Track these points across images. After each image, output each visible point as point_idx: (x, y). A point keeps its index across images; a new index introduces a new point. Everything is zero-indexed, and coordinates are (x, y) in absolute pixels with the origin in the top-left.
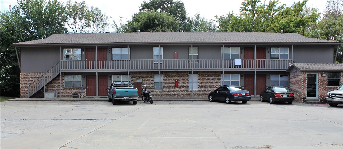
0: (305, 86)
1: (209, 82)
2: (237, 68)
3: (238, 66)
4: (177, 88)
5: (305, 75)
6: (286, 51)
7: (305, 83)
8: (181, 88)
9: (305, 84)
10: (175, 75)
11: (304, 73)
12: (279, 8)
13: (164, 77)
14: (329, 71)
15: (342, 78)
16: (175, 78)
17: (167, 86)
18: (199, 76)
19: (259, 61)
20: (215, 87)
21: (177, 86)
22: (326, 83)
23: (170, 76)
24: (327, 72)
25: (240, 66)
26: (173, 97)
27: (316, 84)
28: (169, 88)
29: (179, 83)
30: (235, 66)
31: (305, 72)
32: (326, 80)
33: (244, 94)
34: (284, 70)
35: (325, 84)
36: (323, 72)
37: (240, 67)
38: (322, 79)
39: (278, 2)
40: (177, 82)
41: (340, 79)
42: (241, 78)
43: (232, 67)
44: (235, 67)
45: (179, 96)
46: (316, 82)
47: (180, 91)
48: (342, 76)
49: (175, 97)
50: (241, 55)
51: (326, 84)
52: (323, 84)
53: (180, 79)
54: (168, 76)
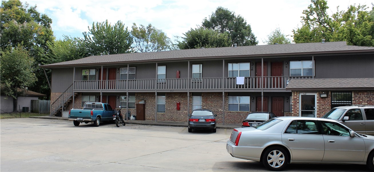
0: (296, 112)
1: (213, 106)
2: (240, 87)
3: (240, 85)
4: (179, 112)
5: (296, 96)
7: (296, 107)
8: (184, 111)
9: (296, 110)
10: (177, 96)
11: (294, 93)
13: (167, 98)
14: (332, 90)
15: (354, 100)
16: (177, 100)
17: (169, 109)
18: (202, 98)
19: (274, 78)
20: (220, 111)
21: (178, 109)
22: (328, 107)
23: (172, 98)
24: (330, 91)
25: (243, 85)
26: (175, 121)
27: (314, 109)
28: (171, 111)
29: (181, 106)
30: (237, 85)
31: (296, 92)
32: (328, 103)
33: (204, 121)
35: (326, 109)
36: (322, 91)
37: (243, 87)
38: (322, 101)
40: (179, 104)
41: (352, 102)
42: (252, 100)
43: (234, 87)
44: (237, 87)
45: (181, 120)
46: (315, 107)
47: (182, 115)
48: (354, 98)
49: (176, 122)
50: (252, 71)
51: (328, 109)
52: (324, 109)
53: (182, 100)
54: (170, 98)
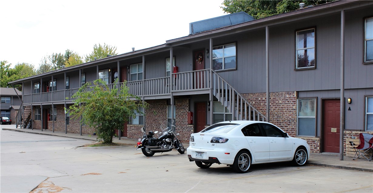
6: (9, 99)
12: (7, 66)
34: (8, 109)
39: (6, 62)
